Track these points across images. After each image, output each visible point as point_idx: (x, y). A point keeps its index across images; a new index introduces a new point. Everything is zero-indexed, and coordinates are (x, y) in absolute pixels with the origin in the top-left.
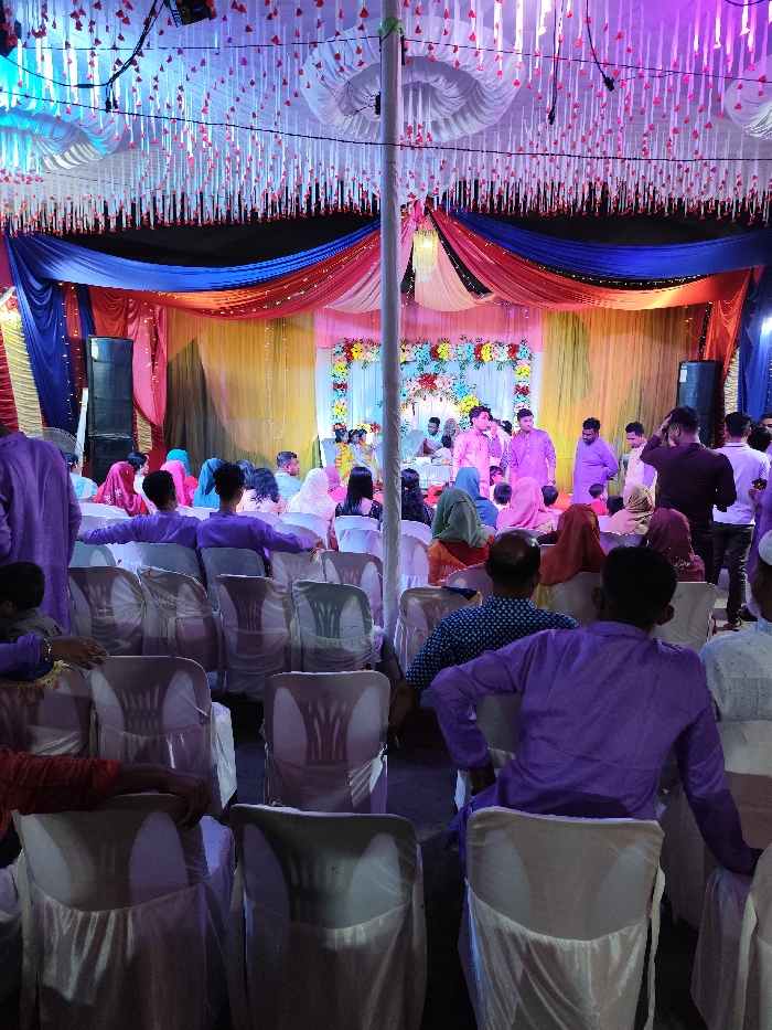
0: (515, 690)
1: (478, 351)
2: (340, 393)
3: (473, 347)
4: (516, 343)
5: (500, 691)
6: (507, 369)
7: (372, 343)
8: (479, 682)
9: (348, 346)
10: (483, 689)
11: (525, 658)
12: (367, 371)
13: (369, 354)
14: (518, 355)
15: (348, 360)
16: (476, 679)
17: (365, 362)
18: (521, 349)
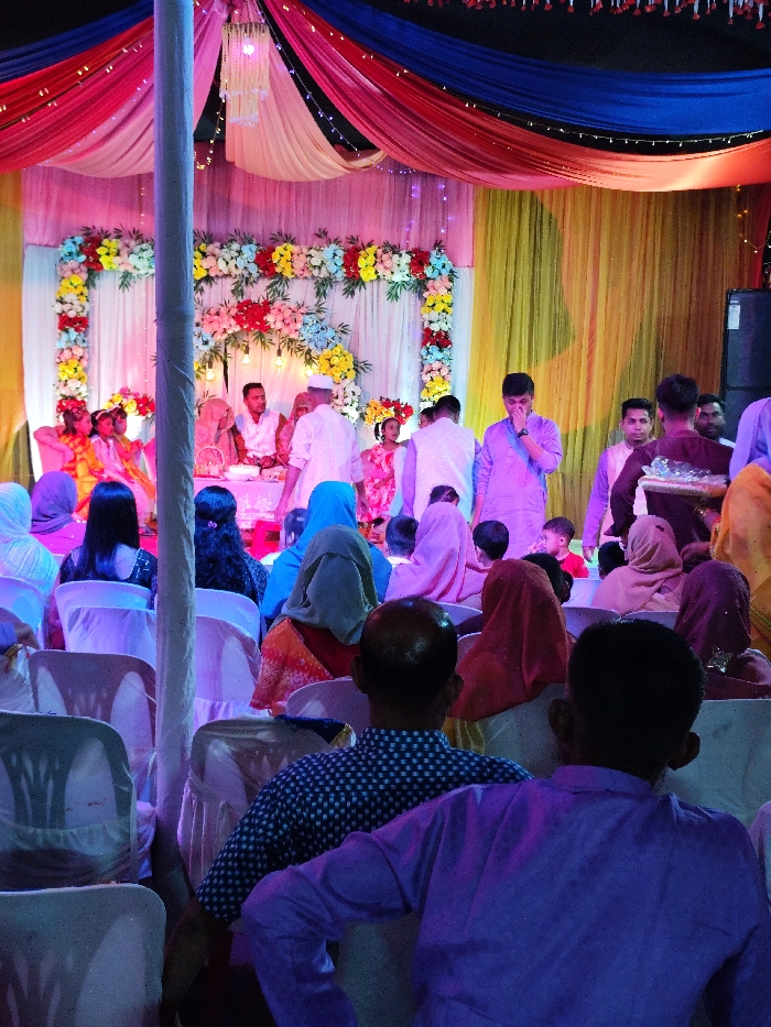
0: (408, 909)
1: (351, 259)
2: (73, 334)
3: (341, 253)
4: (425, 248)
5: (377, 912)
6: (407, 297)
7: (138, 237)
8: (339, 897)
9: (92, 243)
10: (344, 911)
11: (426, 843)
12: (129, 293)
13: (133, 259)
14: (428, 271)
15: (90, 272)
16: (331, 890)
17: (126, 275)
18: (433, 260)
